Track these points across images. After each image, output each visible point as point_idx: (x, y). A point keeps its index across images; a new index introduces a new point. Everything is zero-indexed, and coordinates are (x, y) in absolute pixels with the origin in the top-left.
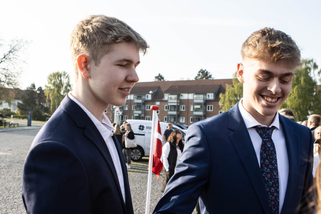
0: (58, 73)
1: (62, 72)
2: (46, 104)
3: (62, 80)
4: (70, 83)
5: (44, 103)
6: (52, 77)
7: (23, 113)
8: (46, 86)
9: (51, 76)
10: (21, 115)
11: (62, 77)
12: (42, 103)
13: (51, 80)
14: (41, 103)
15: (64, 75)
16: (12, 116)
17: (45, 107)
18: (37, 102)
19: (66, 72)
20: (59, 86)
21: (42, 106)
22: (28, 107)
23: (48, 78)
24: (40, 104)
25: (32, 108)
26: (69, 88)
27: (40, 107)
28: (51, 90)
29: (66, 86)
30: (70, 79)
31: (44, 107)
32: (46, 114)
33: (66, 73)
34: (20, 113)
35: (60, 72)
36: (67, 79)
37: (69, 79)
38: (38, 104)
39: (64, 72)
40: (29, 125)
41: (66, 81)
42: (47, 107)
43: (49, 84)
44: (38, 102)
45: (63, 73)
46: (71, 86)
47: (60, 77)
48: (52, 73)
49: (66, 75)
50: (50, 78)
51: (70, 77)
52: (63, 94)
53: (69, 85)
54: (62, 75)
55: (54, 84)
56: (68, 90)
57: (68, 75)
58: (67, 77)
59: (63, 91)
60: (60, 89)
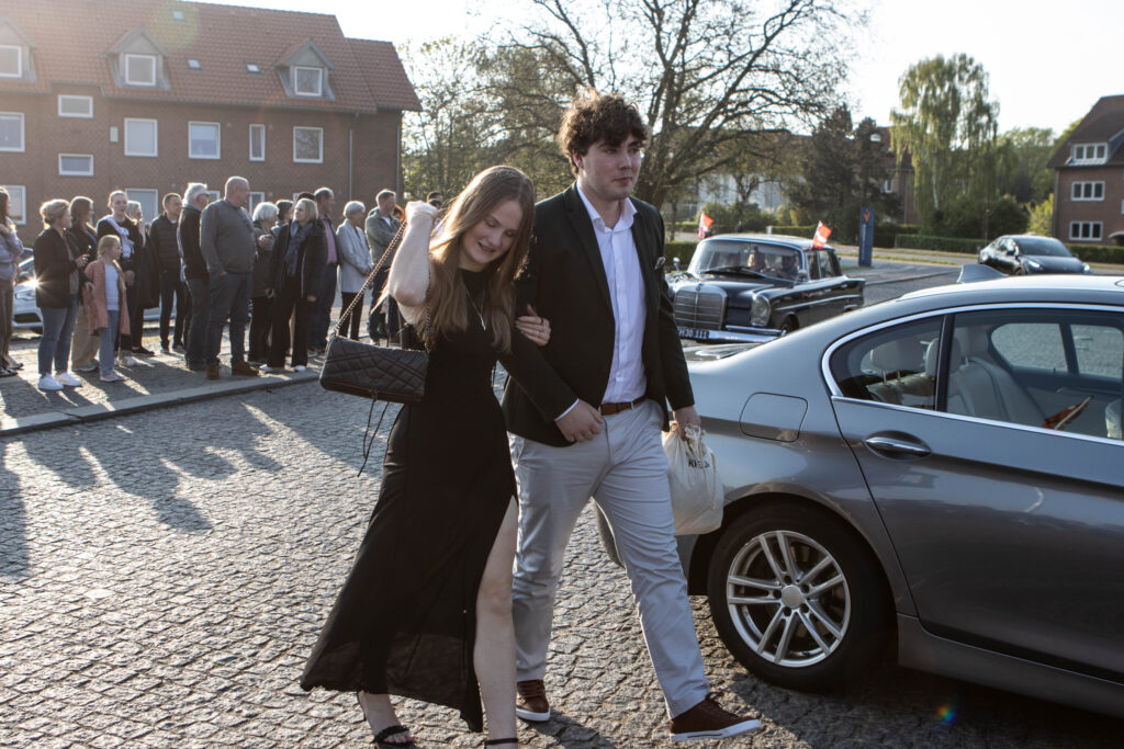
0: (939, 62)
1: (954, 57)
2: (886, 183)
3: (957, 87)
4: (988, 100)
5: (881, 180)
6: (917, 80)
7: (809, 217)
8: (896, 117)
9: (912, 74)
10: (801, 225)
11: (957, 78)
12: (876, 178)
13: (914, 91)
14: (872, 180)
15: (963, 68)
16: (769, 228)
17: (887, 195)
18: (857, 178)
19: (968, 57)
20: (943, 113)
21: (877, 192)
22: (825, 195)
23: (901, 83)
24: (868, 186)
25: (841, 200)
26: (984, 119)
27: (869, 194)
28: (916, 131)
29: (970, 110)
30: (985, 83)
31: (884, 194)
32: (889, 220)
33: (971, 61)
34: (798, 219)
35: (947, 59)
36: (973, 84)
37: (981, 85)
38: (861, 185)
39: (963, 57)
40: (865, 262)
41: (969, 93)
42: (893, 194)
43: (906, 107)
44: (861, 176)
45: (958, 62)
46: (994, 111)
47: (951, 78)
48: (916, 63)
49: (971, 68)
50: (908, 85)
51: (988, 74)
52: (959, 142)
53: (982, 108)
54: (957, 69)
55: (926, 107)
56: (979, 127)
57: (978, 68)
58: (975, 75)
59: (959, 133)
60: (948, 127)
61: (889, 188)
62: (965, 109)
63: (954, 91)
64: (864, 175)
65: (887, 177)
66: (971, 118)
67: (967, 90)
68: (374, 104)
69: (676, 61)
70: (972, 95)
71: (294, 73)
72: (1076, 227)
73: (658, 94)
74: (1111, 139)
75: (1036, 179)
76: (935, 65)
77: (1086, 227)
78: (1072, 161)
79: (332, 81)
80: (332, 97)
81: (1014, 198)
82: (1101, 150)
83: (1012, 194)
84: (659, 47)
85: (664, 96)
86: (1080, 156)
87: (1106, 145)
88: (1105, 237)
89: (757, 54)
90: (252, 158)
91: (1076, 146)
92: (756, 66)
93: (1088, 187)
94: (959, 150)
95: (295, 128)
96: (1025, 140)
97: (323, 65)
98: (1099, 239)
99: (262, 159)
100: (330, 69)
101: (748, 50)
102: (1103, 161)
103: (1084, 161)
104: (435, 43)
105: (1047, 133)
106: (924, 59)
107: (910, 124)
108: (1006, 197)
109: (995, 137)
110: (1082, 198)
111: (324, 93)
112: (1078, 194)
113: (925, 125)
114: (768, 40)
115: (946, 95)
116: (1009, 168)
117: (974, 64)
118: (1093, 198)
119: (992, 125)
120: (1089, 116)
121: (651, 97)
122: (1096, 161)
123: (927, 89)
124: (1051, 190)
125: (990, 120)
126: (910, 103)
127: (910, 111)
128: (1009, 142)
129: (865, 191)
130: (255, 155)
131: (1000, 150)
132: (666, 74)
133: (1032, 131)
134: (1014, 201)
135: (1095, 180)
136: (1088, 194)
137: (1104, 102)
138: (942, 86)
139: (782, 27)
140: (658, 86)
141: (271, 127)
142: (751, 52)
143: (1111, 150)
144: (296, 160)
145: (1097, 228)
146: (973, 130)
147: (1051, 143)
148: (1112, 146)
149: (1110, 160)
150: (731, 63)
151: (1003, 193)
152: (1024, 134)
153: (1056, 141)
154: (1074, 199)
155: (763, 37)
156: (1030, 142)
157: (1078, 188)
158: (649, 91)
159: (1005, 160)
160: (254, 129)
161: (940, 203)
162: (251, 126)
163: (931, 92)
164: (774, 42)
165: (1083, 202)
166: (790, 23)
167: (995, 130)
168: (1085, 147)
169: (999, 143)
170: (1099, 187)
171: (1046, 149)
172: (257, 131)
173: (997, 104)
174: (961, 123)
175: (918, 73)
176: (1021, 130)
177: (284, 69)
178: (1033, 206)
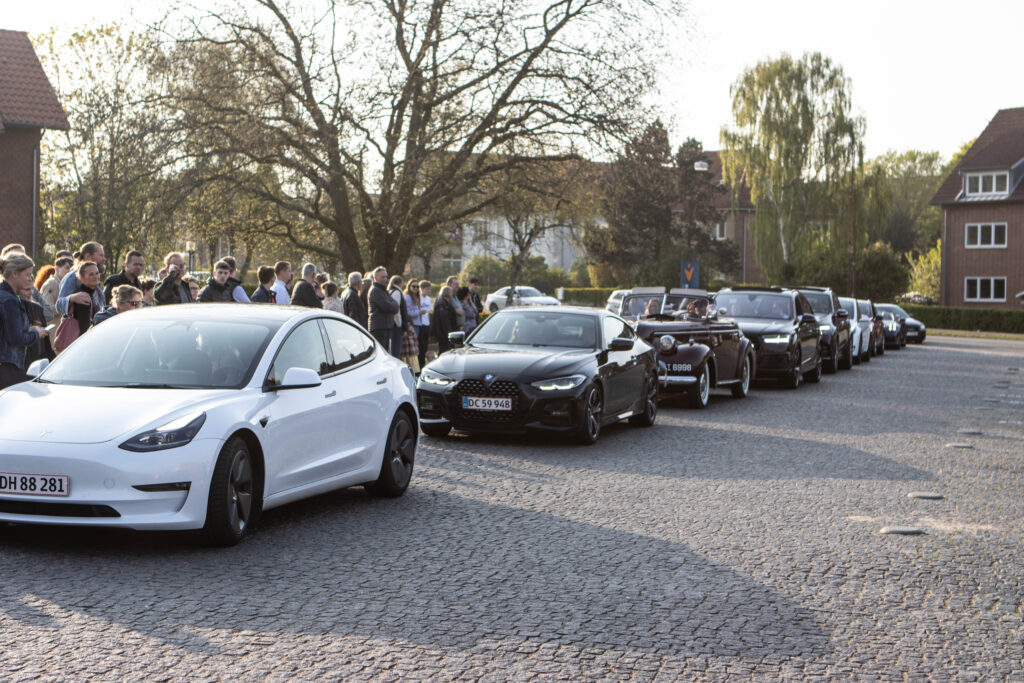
0: (784, 65)
1: (805, 57)
2: (718, 226)
3: (809, 97)
4: (850, 115)
5: (711, 223)
6: (755, 87)
7: (614, 275)
9: (748, 80)
11: (808, 86)
12: (705, 223)
13: (752, 103)
14: (699, 224)
15: (817, 71)
16: (560, 291)
17: (719, 244)
18: (678, 221)
19: (824, 58)
20: (792, 133)
21: (704, 239)
22: (635, 244)
23: (734, 92)
24: (694, 232)
25: (657, 250)
26: (846, 140)
27: (694, 243)
28: (756, 156)
29: (827, 128)
30: (846, 92)
31: (715, 242)
32: (723, 277)
33: (828, 63)
34: (599, 277)
35: (796, 58)
36: (831, 94)
37: (841, 94)
38: (683, 231)
39: (817, 57)
41: (824, 104)
42: (728, 241)
43: (742, 125)
44: (683, 219)
45: (810, 64)
46: (858, 130)
47: (800, 86)
48: (754, 65)
49: (827, 72)
50: (744, 95)
51: (850, 80)
52: (813, 171)
53: (843, 126)
54: (808, 73)
55: (769, 125)
56: (840, 150)
57: (835, 72)
58: (832, 82)
59: (813, 158)
60: (798, 150)
61: (722, 235)
62: (821, 126)
63: (804, 101)
64: (688, 216)
65: (718, 219)
66: (828, 140)
67: (822, 102)
69: (423, 63)
70: (829, 109)
72: (972, 284)
73: (400, 108)
74: (1013, 167)
75: (919, 221)
76: (779, 67)
77: (985, 284)
78: (964, 195)
81: (888, 246)
82: (1001, 180)
83: (886, 242)
84: (400, 43)
85: (408, 111)
86: (974, 189)
87: (1007, 174)
88: (1011, 297)
89: (536, 52)
91: (968, 175)
92: (533, 70)
93: (986, 231)
94: (814, 183)
96: (903, 167)
98: (1004, 300)
101: (522, 48)
102: (1005, 195)
103: (980, 196)
104: (90, 33)
105: (930, 159)
106: (764, 60)
107: (748, 148)
108: (878, 244)
109: (861, 164)
110: (979, 245)
112: (973, 240)
113: (768, 148)
114: (550, 34)
115: (794, 109)
116: (881, 205)
117: (832, 67)
118: (993, 245)
119: (856, 148)
120: (984, 134)
121: (390, 112)
122: (995, 195)
123: (769, 99)
124: (939, 235)
125: (853, 142)
126: (747, 120)
127: (746, 130)
128: (879, 170)
129: (689, 240)
131: (868, 182)
132: (410, 79)
133: (912, 156)
134: (890, 251)
135: (994, 221)
136: (986, 240)
137: (1003, 115)
138: (788, 96)
139: (568, 16)
140: (399, 97)
142: (527, 50)
143: (1014, 180)
145: (999, 285)
146: (831, 156)
147: (938, 172)
148: (1016, 174)
149: (1012, 195)
150: (500, 65)
151: (873, 240)
152: (901, 159)
153: (943, 169)
154: (967, 246)
155: (543, 29)
156: (911, 171)
157: (973, 231)
158: (387, 103)
159: (876, 194)
161: (790, 253)
163: (773, 105)
164: (557, 36)
165: (980, 250)
166: (578, 12)
167: (861, 155)
168: (980, 176)
169: (868, 172)
170: (1000, 231)
171: (932, 180)
173: (862, 120)
174: (815, 145)
175: (756, 77)
176: (898, 155)
178: (916, 257)
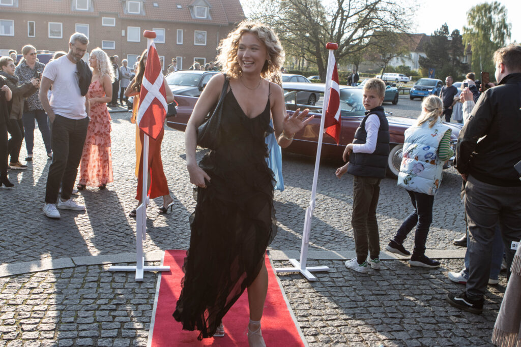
0: (485, 6)
3: (493, 17)
9: (473, 10)
11: (493, 12)
13: (474, 18)
15: (496, 7)
41: (498, 18)
47: (490, 13)
50: (471, 15)
57: (502, 8)
58: (501, 11)
62: (497, 26)
63: (490, 18)
66: (499, 30)
68: (227, 21)
70: (500, 20)
71: (195, 8)
79: (211, 12)
80: (210, 18)
90: (178, 43)
95: (195, 31)
97: (207, 5)
99: (182, 43)
100: (210, 7)
107: (471, 32)
111: (207, 17)
119: (508, 33)
123: (479, 17)
125: (507, 31)
127: (471, 27)
130: (179, 42)
141: (186, 30)
144: (195, 44)
146: (500, 36)
160: (179, 31)
161: (483, 68)
162: (178, 30)
172: (180, 32)
174: (494, 32)
175: (476, 9)
177: (192, 7)
